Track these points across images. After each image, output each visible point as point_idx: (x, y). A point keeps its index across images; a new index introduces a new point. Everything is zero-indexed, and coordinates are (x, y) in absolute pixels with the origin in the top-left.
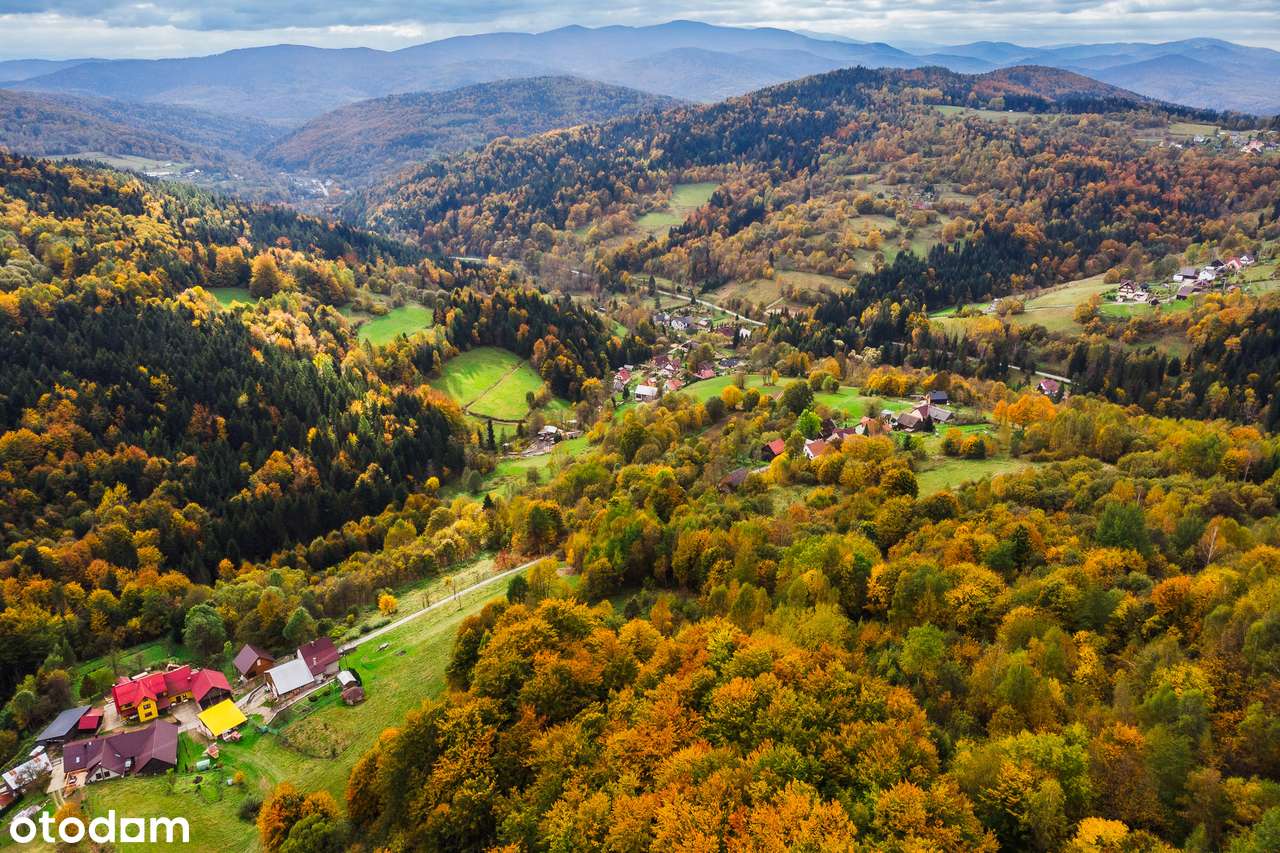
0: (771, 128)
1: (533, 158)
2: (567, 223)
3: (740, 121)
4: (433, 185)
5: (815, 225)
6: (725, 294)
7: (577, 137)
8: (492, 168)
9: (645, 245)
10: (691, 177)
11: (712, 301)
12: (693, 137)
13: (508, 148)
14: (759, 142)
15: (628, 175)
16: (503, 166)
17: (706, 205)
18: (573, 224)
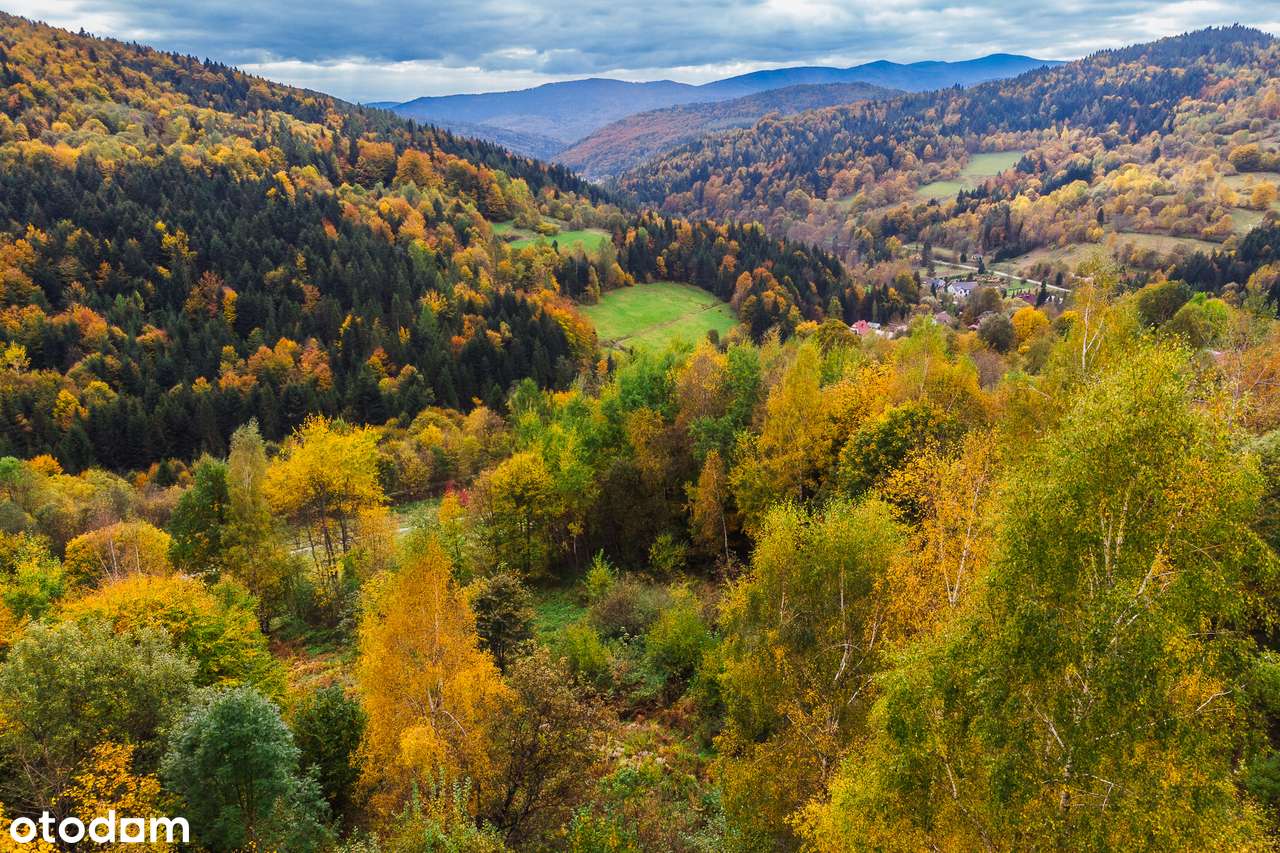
0: (1107, 89)
1: (803, 133)
2: (830, 191)
3: (1065, 81)
4: (687, 159)
5: (1168, 183)
6: (1025, 264)
7: (858, 113)
8: (755, 143)
9: (924, 210)
10: (993, 144)
11: (1009, 271)
12: (1001, 100)
13: (776, 123)
14: (1090, 104)
15: (912, 140)
16: (768, 141)
17: (1011, 171)
18: (837, 192)
